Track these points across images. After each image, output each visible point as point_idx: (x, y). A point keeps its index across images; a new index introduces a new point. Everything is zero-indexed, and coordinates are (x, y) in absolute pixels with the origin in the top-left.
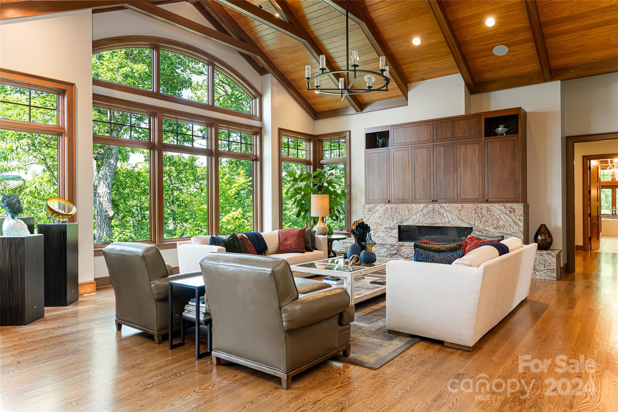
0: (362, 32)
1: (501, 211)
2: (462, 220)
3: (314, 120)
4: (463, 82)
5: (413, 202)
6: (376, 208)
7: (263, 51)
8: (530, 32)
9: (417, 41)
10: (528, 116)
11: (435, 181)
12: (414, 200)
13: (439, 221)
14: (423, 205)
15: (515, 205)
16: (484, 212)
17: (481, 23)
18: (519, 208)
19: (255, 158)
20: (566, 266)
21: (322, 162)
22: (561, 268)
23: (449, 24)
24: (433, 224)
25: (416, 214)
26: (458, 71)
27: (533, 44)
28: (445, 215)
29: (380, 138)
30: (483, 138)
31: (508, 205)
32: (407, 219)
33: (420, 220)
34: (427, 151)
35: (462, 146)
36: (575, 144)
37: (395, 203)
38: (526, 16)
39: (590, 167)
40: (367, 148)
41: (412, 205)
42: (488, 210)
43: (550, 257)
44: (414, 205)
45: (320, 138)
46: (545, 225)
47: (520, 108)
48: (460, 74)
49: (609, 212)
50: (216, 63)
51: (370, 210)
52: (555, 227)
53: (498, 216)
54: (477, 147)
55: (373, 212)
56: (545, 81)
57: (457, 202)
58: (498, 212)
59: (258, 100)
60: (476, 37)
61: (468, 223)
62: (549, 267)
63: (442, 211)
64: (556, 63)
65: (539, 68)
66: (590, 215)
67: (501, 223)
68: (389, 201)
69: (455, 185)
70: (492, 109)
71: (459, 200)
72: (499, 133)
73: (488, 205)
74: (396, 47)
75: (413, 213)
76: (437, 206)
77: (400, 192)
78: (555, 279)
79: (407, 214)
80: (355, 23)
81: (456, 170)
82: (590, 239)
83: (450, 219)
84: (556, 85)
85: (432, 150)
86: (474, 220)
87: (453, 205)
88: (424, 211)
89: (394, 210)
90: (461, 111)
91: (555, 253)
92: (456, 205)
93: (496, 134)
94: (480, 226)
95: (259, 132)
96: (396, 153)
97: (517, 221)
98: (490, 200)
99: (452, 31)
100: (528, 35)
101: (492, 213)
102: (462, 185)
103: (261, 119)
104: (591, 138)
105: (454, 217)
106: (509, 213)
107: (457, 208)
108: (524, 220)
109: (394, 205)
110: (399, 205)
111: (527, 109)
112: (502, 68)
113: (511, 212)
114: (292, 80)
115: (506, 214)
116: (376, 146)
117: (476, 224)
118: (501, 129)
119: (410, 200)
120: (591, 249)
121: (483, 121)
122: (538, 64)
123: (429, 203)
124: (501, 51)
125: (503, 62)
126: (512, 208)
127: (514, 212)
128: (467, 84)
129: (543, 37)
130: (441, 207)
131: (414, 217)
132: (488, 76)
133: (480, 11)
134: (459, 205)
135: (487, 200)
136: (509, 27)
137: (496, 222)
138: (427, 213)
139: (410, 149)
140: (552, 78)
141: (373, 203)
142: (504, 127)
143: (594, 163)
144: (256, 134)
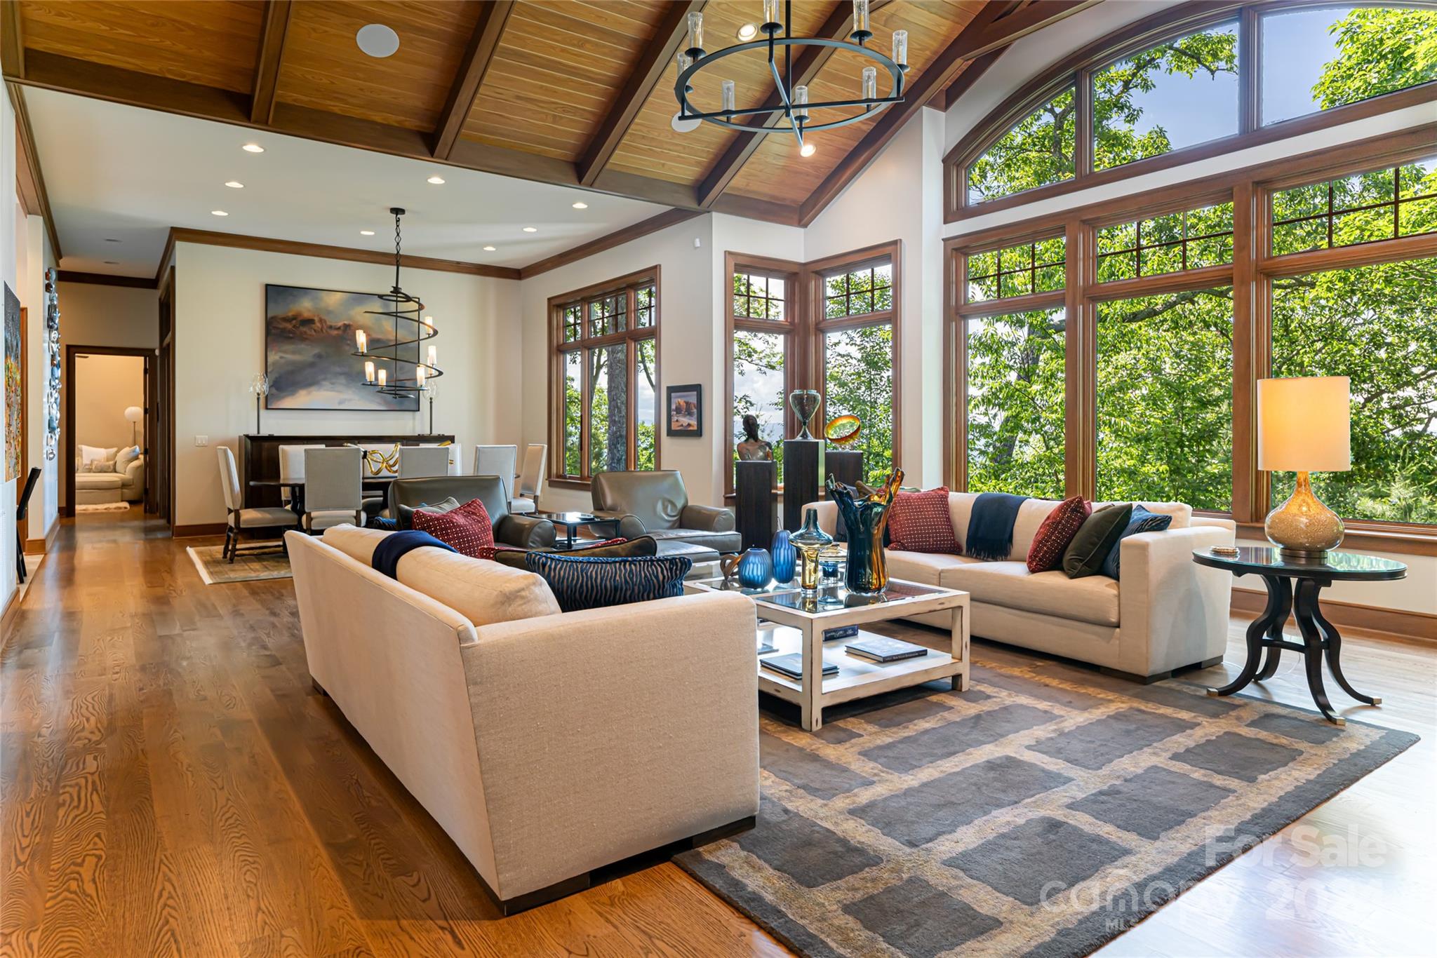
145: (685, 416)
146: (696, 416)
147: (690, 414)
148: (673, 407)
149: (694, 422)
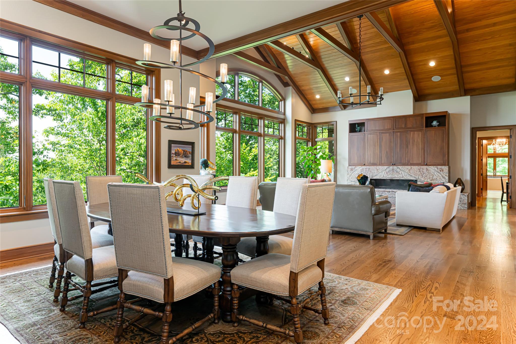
0: (355, 65)
1: (435, 170)
2: (411, 176)
3: (312, 113)
4: (412, 95)
5: (379, 165)
6: (356, 168)
7: (289, 73)
8: (455, 70)
9: (387, 72)
10: (451, 116)
11: (394, 153)
12: (380, 163)
13: (396, 176)
14: (386, 167)
15: (443, 167)
16: (425, 171)
17: (427, 64)
18: (446, 168)
19: (280, 137)
20: (471, 202)
21: (316, 140)
22: (469, 203)
23: (408, 63)
24: (392, 178)
25: (382, 172)
26: (410, 88)
27: (456, 76)
28: (400, 172)
29: (358, 126)
30: (424, 128)
31: (439, 167)
32: (376, 175)
33: (384, 176)
34: (389, 135)
35: (412, 133)
36: (477, 132)
37: (368, 165)
38: (454, 62)
39: (482, 144)
40: (350, 132)
41: (380, 167)
42: (427, 170)
43: (464, 196)
44: (381, 167)
45: (315, 125)
46: (460, 179)
47: (447, 112)
48: (411, 90)
49: (492, 174)
50: (263, 81)
51: (352, 170)
52: (466, 180)
53: (433, 174)
54: (420, 133)
55: (353, 171)
56: (461, 96)
57: (408, 165)
58: (433, 171)
59: (283, 102)
60: (423, 71)
61: (415, 177)
62: (463, 202)
63: (398, 170)
64: (468, 86)
65: (458, 88)
66: (482, 175)
67: (435, 177)
68: (364, 165)
69: (407, 155)
70: (429, 111)
71: (409, 164)
72: (434, 125)
73: (427, 167)
74: (374, 75)
75: (380, 171)
76: (395, 167)
77: (372, 159)
78: (466, 209)
79: (376, 172)
80: (351, 61)
81: (407, 147)
82: (482, 189)
83: (403, 175)
84: (468, 98)
85: (392, 134)
86: (418, 175)
87: (406, 167)
88: (387, 170)
89: (367, 170)
90: (410, 112)
91: (466, 194)
92: (407, 167)
93: (432, 126)
94: (422, 179)
95: (283, 121)
96: (369, 136)
97: (444, 176)
98: (428, 164)
99: (410, 67)
100: (454, 71)
101: (430, 172)
102: (411, 155)
103: (284, 114)
104: (487, 129)
105: (406, 174)
106: (439, 171)
107: (408, 169)
108: (449, 175)
109: (368, 167)
110: (371, 167)
111: (450, 112)
112: (436, 88)
113: (441, 171)
114: (303, 90)
115: (438, 172)
116: (356, 132)
117: (420, 178)
118: (435, 123)
119: (378, 164)
120: (482, 196)
121: (424, 118)
122: (458, 87)
123: (390, 165)
124: (436, 79)
125: (437, 85)
126: (441, 169)
127: (443, 171)
128: (414, 97)
129: (462, 73)
130: (398, 168)
131: (380, 174)
132: (427, 92)
133: (427, 58)
134: (409, 167)
135: (426, 164)
136: (443, 67)
137: (431, 177)
138: (389, 172)
139: (378, 133)
140: (465, 95)
141: (354, 166)
142: (437, 122)
143: (485, 142)
144: (281, 123)
145: (182, 157)
146: (191, 158)
147: (186, 157)
148: (173, 152)
149: (189, 161)
